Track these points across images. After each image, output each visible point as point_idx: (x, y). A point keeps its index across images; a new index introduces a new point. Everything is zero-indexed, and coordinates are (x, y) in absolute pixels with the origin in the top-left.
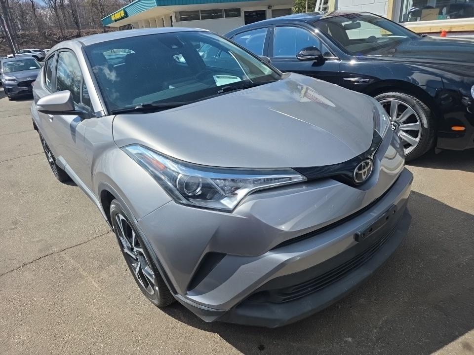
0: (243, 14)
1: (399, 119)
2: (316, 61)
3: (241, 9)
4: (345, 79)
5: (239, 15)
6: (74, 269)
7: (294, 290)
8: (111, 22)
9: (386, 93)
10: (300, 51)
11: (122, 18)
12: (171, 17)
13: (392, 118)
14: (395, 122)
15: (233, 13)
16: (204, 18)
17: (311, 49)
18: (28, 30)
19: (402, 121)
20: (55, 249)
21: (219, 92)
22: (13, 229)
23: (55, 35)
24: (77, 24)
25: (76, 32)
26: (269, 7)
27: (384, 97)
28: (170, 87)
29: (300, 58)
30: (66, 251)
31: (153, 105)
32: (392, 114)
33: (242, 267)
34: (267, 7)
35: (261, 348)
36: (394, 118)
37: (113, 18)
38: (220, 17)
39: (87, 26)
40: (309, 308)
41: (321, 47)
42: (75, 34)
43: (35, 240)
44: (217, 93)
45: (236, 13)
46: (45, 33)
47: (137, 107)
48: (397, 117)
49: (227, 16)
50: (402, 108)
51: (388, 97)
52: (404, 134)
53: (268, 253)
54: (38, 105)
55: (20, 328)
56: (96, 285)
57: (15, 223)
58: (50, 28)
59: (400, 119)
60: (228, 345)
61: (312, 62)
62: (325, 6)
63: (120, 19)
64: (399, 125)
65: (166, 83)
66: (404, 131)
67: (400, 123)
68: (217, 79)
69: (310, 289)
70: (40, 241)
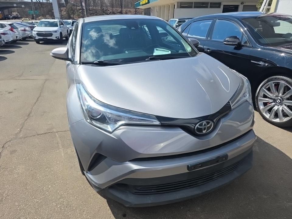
0: (222, 7)
1: (283, 95)
2: (236, 46)
3: (222, 4)
4: (252, 61)
5: (219, 7)
6: (57, 143)
7: (141, 188)
8: (140, 5)
9: (278, 76)
10: (227, 38)
11: (146, 4)
12: (175, 5)
13: (279, 94)
14: (281, 97)
15: (216, 5)
16: (195, 7)
17: (236, 37)
18: (96, 7)
19: (285, 97)
20: (55, 130)
21: (146, 59)
22: (42, 115)
23: (108, 10)
24: (121, 5)
25: (120, 10)
26: (242, 3)
27: (276, 78)
28: (126, 52)
29: (225, 43)
30: (59, 133)
31: (104, 62)
32: (279, 91)
33: (113, 166)
34: (241, 3)
35: (124, 216)
36: (280, 95)
37: (141, 4)
38: (207, 7)
39: (127, 7)
40: (150, 202)
41: (242, 37)
42: (119, 11)
43: (48, 123)
44: (145, 60)
45: (218, 6)
46: (104, 9)
47: (95, 62)
48: (283, 94)
49: (211, 7)
50: (287, 89)
51: (279, 79)
52: (286, 107)
53: (127, 162)
54: (52, 53)
55: (21, 166)
56: (63, 155)
57: (45, 112)
58: (107, 7)
59: (285, 96)
60: (108, 208)
61: (234, 46)
62: (268, 7)
63: (145, 4)
64: (283, 100)
65: (125, 50)
66: (286, 105)
67: (284, 99)
68: (156, 51)
69: (153, 191)
70: (50, 124)
